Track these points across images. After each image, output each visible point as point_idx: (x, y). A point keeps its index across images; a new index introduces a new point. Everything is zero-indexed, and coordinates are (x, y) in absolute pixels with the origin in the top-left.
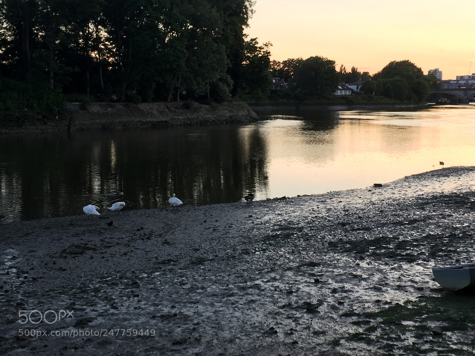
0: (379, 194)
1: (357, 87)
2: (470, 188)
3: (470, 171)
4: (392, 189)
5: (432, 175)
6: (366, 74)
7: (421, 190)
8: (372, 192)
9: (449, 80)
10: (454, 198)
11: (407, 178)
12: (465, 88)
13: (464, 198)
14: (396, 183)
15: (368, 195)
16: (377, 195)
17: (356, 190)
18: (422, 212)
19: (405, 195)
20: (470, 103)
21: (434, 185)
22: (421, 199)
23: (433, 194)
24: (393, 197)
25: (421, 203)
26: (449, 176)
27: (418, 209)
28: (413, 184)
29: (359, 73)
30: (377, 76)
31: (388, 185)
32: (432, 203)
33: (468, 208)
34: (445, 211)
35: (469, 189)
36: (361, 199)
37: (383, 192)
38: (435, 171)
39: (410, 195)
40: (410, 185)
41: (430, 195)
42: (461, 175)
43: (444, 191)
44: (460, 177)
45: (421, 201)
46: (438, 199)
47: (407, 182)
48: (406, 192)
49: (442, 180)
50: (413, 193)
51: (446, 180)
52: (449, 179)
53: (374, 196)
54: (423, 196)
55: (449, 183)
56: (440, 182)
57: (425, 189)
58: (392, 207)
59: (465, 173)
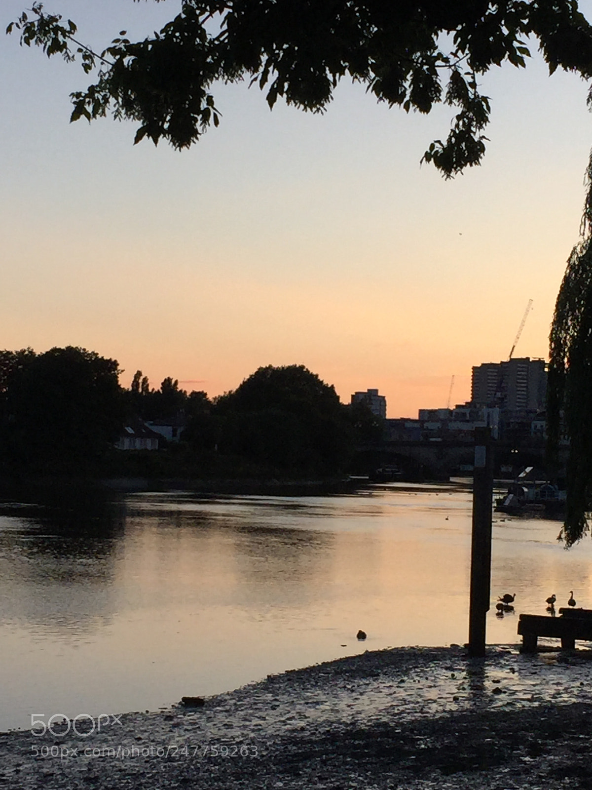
0: (190, 728)
1: (174, 431)
2: (425, 710)
3: (432, 661)
4: (226, 711)
5: (337, 673)
6: (199, 396)
7: (302, 716)
8: (175, 720)
9: (402, 419)
10: (379, 739)
11: (271, 679)
12: (439, 440)
13: (403, 738)
14: (239, 694)
15: (162, 731)
16: (186, 730)
17: (134, 716)
18: (292, 780)
19: (259, 730)
20: (452, 479)
21: (336, 701)
22: (295, 744)
23: (330, 726)
24: (225, 736)
25: (295, 755)
26: (378, 675)
27: (281, 772)
28: (285, 698)
29: (182, 394)
31: (221, 701)
32: (320, 754)
33: (408, 768)
34: (351, 779)
35: (421, 712)
36: (140, 742)
37: (202, 722)
38: (348, 659)
39: (269, 732)
40: (276, 700)
41: (321, 730)
42: (406, 673)
43: (360, 717)
44: (405, 678)
45: (294, 748)
46: (338, 743)
47: (270, 692)
48: (261, 722)
49: (358, 686)
50: (278, 725)
51: (370, 686)
52: (376, 684)
53: (176, 734)
54: (302, 734)
55: (375, 696)
56: (353, 691)
57: (312, 713)
58: (217, 767)
59: (417, 667)
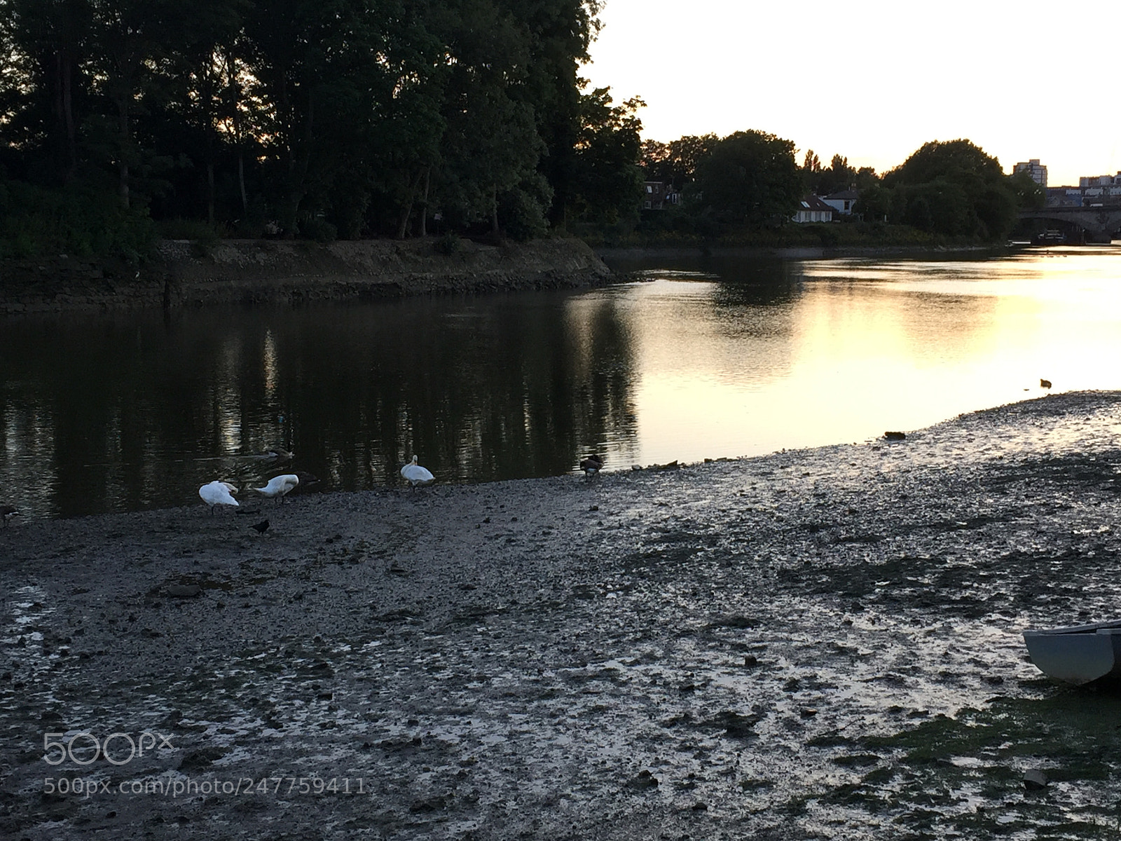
0: (897, 456)
1: (847, 204)
2: (1114, 443)
3: (1115, 402)
4: (927, 443)
5: (1024, 413)
6: (867, 172)
7: (997, 447)
8: (882, 451)
9: (1063, 187)
10: (1075, 466)
11: (963, 418)
12: (1101, 205)
13: (1099, 465)
14: (937, 430)
15: (873, 459)
16: (894, 458)
17: (845, 447)
18: (1001, 498)
19: (961, 458)
20: (1113, 242)
21: (1027, 435)
22: (998, 469)
23: (1026, 455)
24: (931, 463)
25: (998, 478)
26: (1064, 414)
27: (989, 491)
28: (979, 433)
29: (851, 170)
30: (892, 177)
31: (920, 436)
32: (1023, 477)
33: (1109, 489)
34: (1055, 497)
35: (1111, 443)
36: (855, 467)
37: (907, 451)
38: (1031, 401)
39: (970, 460)
40: (970, 434)
41: (1019, 459)
42: (1091, 411)
43: (1052, 448)
44: (1090, 417)
45: (997, 473)
46: (1037, 469)
47: (964, 428)
48: (961, 452)
49: (1046, 423)
50: (978, 455)
51: (1057, 424)
52: (1063, 422)
53: (886, 461)
54: (1001, 462)
55: (1064, 431)
56: (1041, 427)
57: (1007, 445)
58: (929, 487)
59: (1101, 407)
